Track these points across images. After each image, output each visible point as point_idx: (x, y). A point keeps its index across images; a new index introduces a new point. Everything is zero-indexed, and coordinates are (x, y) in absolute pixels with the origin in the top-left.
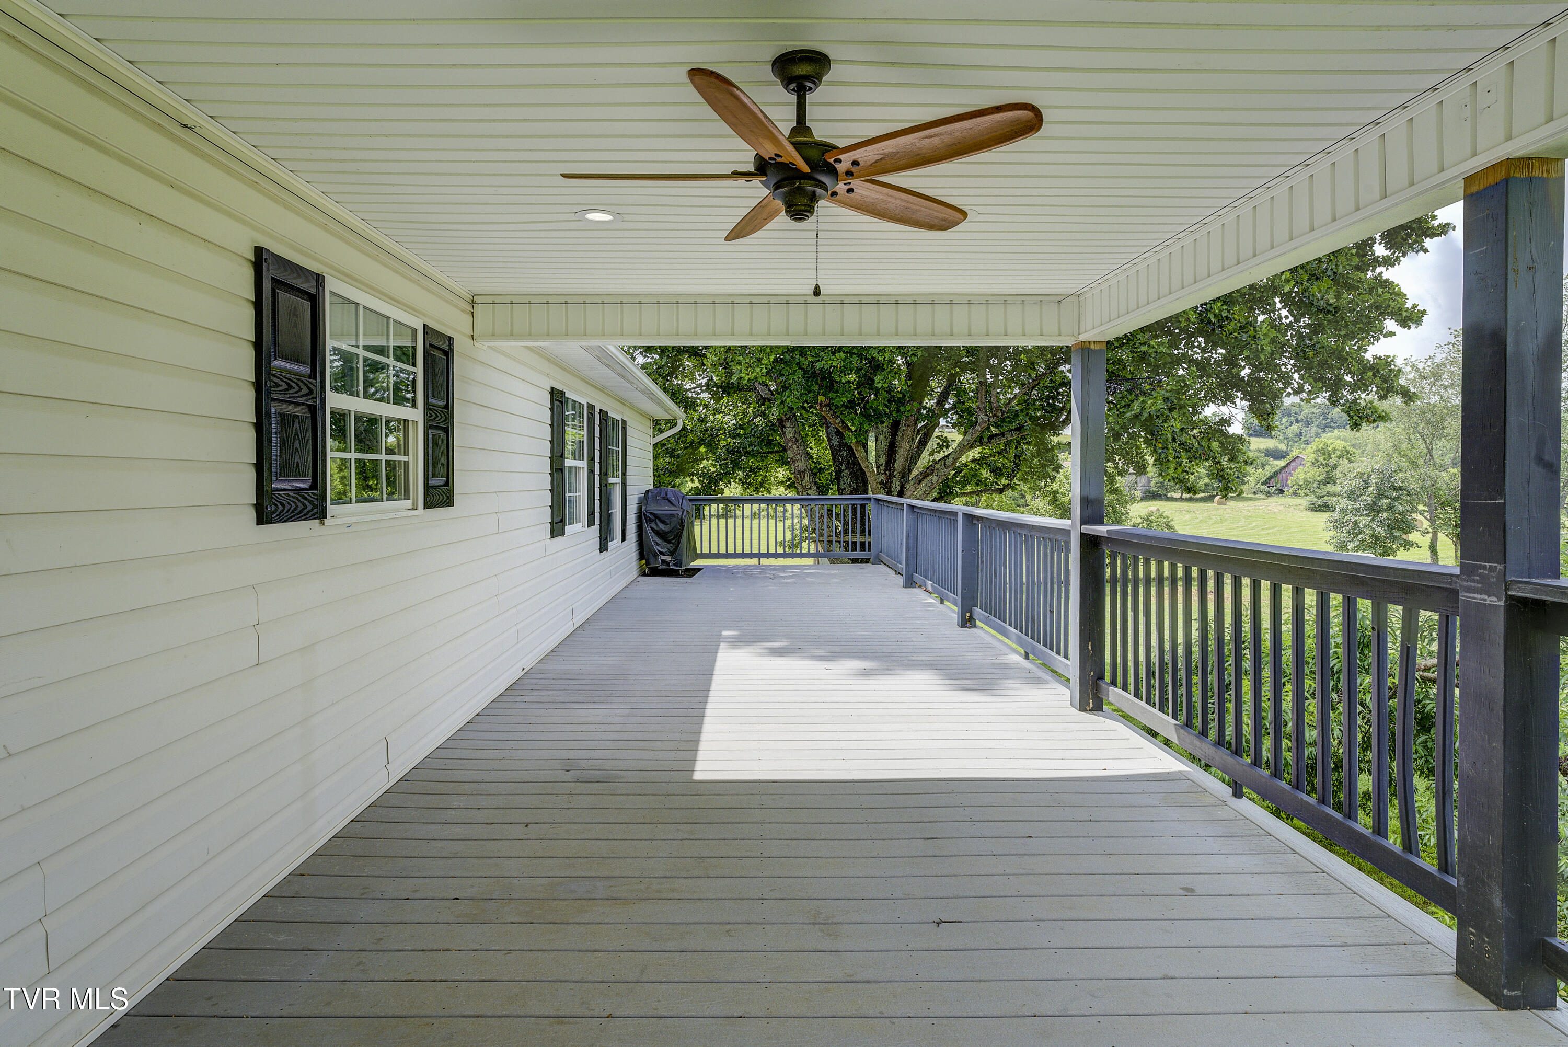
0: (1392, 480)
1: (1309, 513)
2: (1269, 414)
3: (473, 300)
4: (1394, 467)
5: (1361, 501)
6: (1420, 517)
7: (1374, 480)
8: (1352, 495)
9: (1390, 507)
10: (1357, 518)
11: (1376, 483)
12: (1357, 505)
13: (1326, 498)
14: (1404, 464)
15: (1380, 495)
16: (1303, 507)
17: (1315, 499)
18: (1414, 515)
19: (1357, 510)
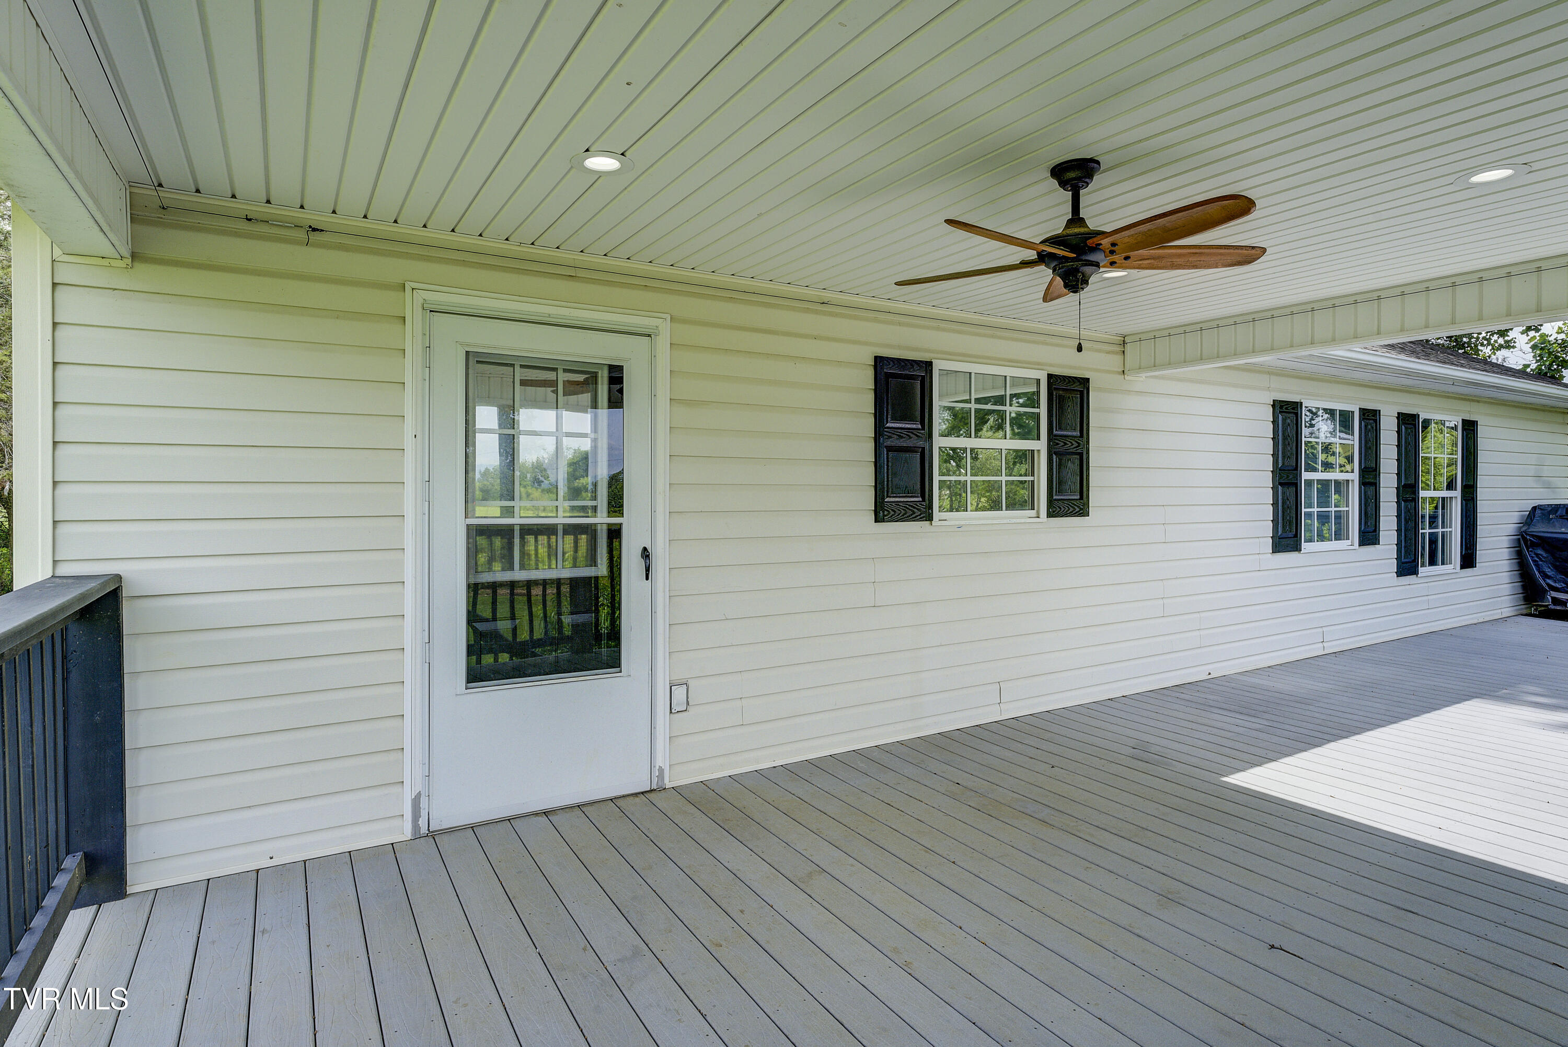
3: (1124, 341)
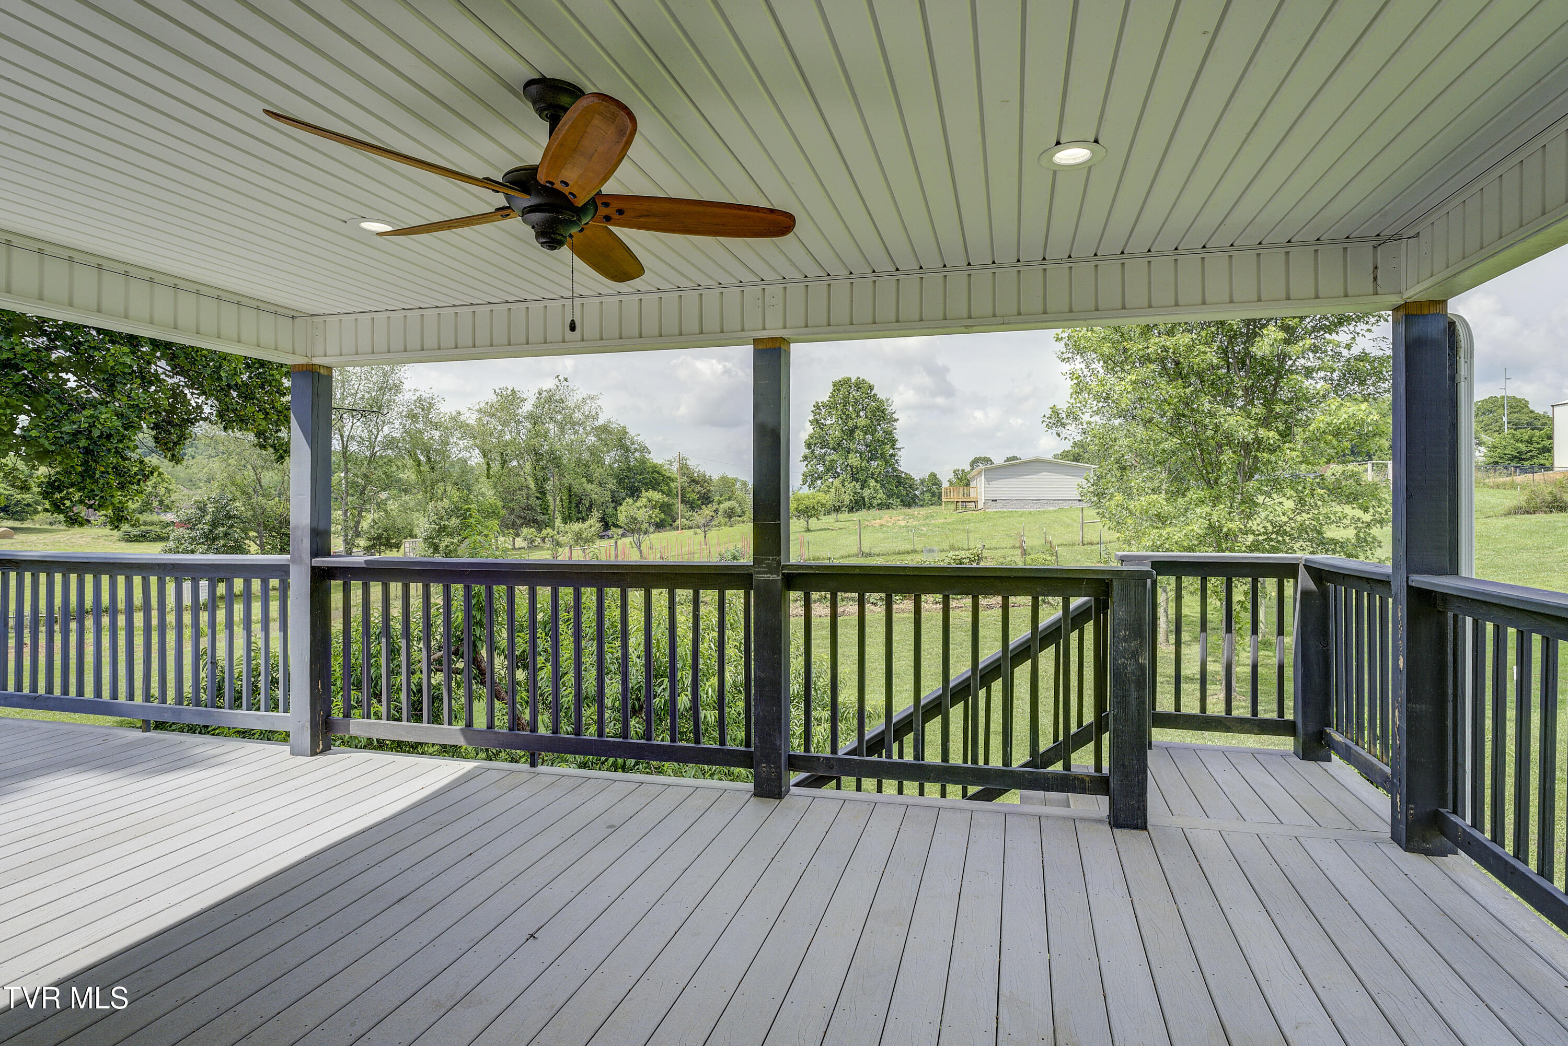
0: (228, 508)
1: (123, 544)
2: (175, 444)
4: (230, 496)
5: (198, 530)
6: (252, 543)
7: (210, 509)
8: (189, 524)
9: (226, 535)
10: (193, 547)
11: (213, 512)
12: (193, 534)
13: (142, 527)
14: (238, 494)
15: (214, 524)
16: (115, 538)
17: (130, 529)
18: (247, 541)
19: (193, 539)
